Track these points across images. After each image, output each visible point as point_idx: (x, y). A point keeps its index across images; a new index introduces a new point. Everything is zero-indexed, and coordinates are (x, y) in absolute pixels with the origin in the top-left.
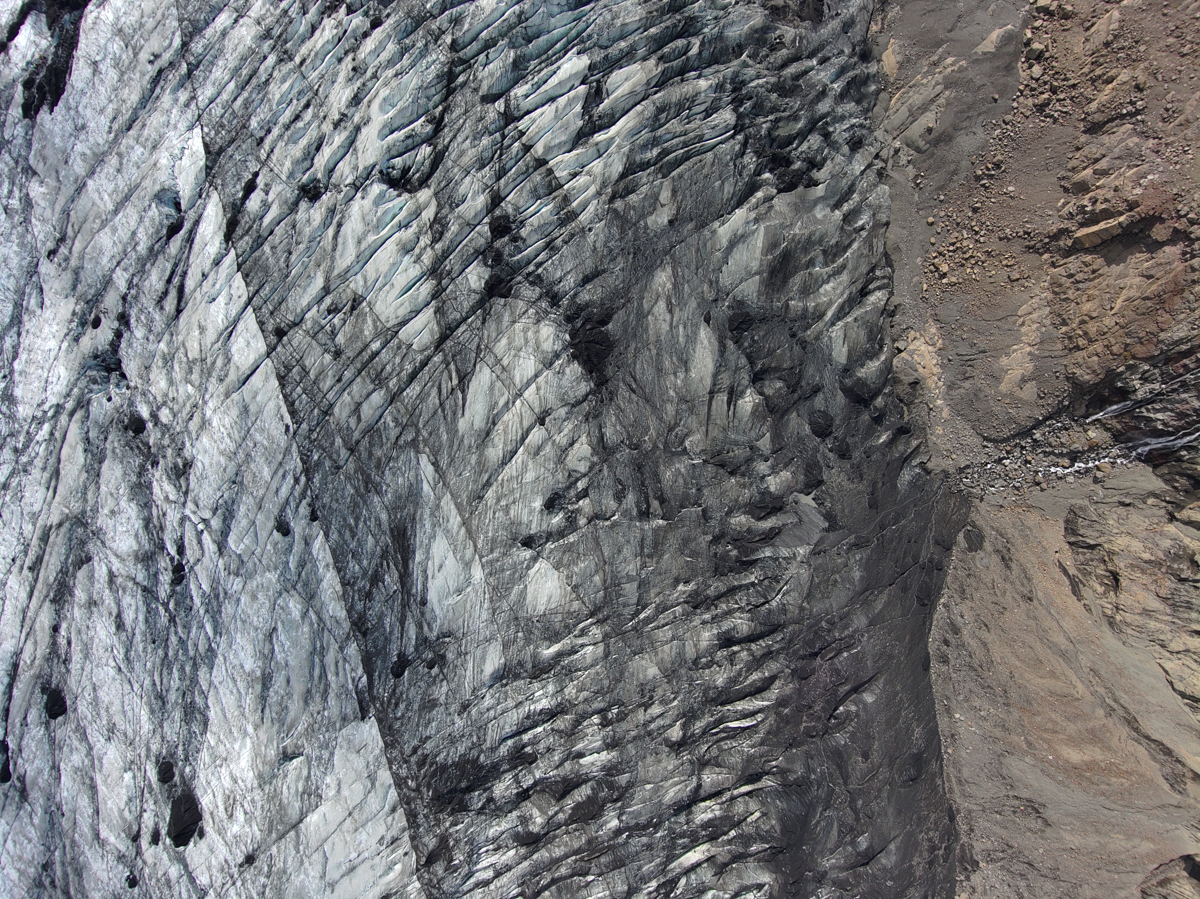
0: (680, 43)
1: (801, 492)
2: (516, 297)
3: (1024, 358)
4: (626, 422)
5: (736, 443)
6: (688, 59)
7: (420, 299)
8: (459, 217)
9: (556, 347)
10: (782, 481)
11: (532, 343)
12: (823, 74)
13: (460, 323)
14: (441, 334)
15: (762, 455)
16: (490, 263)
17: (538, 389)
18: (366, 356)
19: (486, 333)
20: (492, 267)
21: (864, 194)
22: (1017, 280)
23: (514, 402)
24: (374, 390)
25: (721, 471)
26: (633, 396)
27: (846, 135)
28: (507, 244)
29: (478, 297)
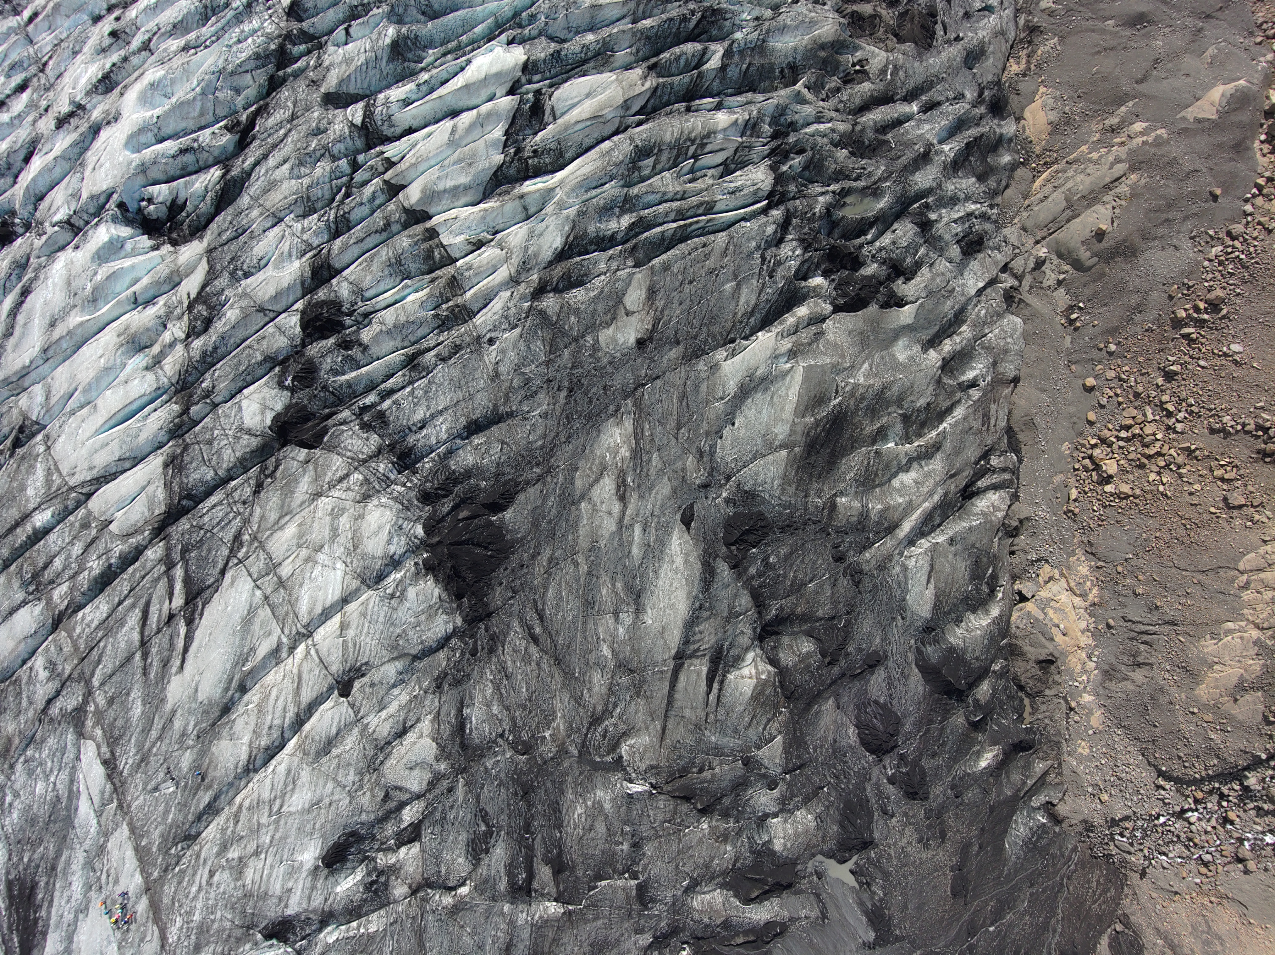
0: (691, 48)
1: (829, 855)
2: (331, 449)
3: (1245, 648)
4: (512, 699)
5: (718, 751)
6: (700, 76)
7: (144, 437)
8: (245, 295)
9: (392, 549)
10: (797, 834)
11: (344, 538)
12: (927, 127)
13: (215, 488)
14: (169, 507)
15: (764, 776)
16: (288, 382)
17: (343, 627)
18: (22, 535)
19: (258, 510)
20: (293, 390)
21: (980, 326)
22: (1240, 507)
23: (292, 649)
24: (24, 603)
25: (684, 807)
26: (534, 650)
27: (958, 229)
28: (330, 351)
29: (255, 442)
